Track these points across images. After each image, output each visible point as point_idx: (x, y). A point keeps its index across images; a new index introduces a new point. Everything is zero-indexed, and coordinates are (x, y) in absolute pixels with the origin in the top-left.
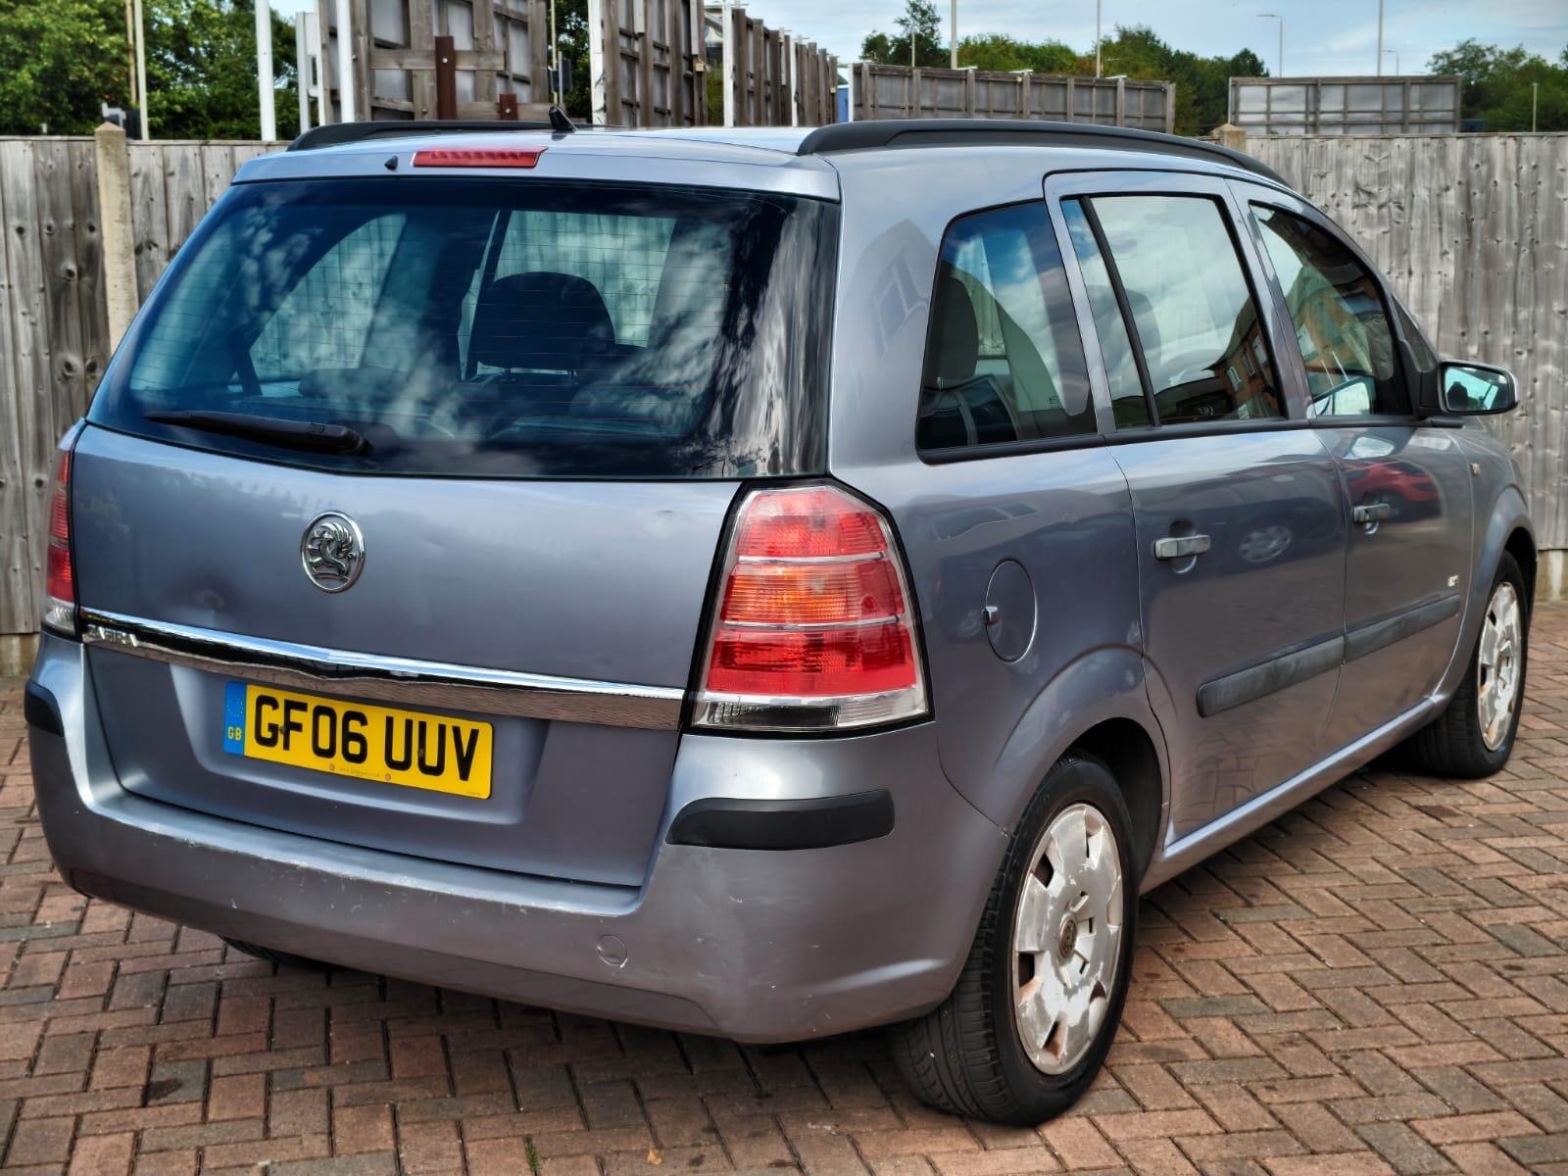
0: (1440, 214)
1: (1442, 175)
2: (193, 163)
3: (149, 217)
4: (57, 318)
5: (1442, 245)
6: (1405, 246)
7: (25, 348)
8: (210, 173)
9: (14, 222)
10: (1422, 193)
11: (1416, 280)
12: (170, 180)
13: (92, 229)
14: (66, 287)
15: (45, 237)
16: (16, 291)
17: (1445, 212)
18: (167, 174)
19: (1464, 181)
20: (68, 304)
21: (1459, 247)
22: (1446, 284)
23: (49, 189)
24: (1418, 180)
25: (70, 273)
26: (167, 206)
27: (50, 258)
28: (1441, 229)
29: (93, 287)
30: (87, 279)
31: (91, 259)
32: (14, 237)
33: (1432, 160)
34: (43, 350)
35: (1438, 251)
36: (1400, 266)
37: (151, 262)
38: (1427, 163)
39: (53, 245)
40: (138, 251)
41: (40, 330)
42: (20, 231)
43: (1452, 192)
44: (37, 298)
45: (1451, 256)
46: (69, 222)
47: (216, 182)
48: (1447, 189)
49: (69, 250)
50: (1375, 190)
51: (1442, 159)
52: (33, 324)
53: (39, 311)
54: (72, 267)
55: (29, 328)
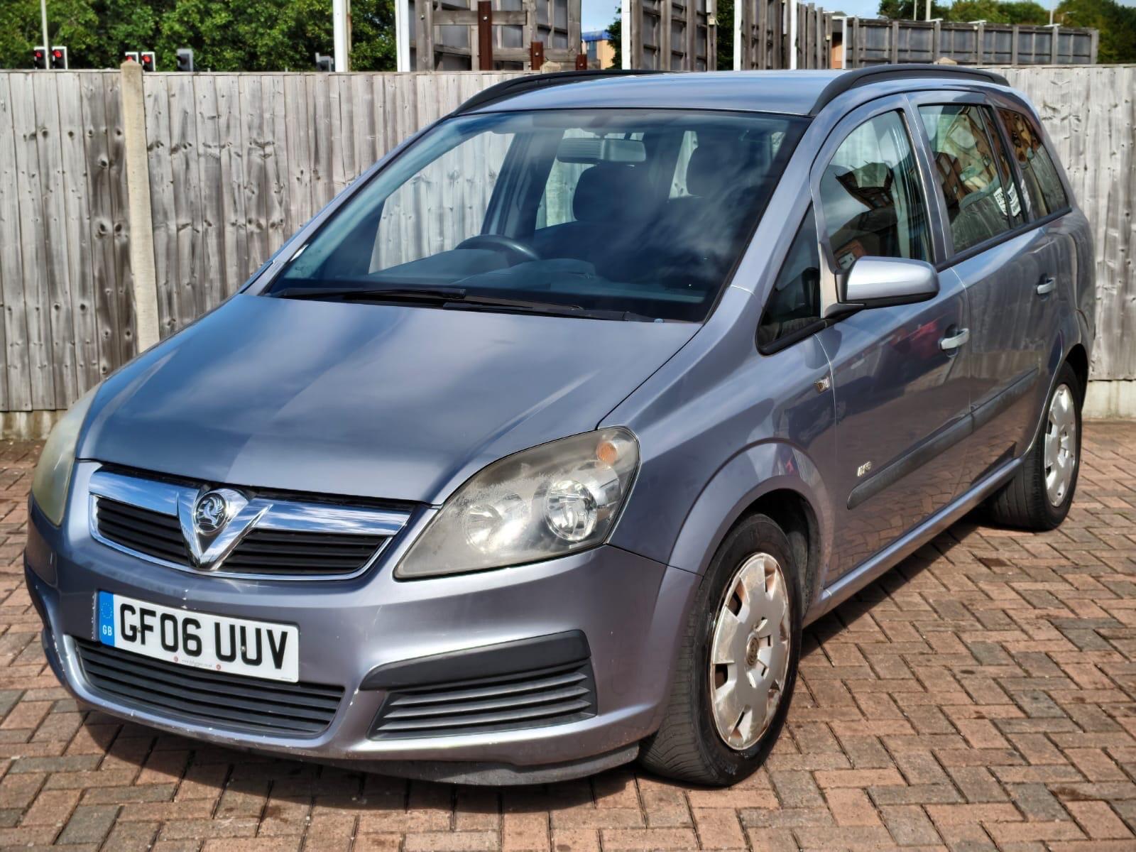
0: (1110, 125)
1: (1112, 96)
2: (188, 88)
3: (158, 125)
4: (95, 194)
5: (1111, 148)
6: (1081, 148)
7: (74, 215)
8: (199, 95)
9: (67, 129)
10: (1095, 108)
11: (1090, 173)
12: (172, 99)
13: (119, 133)
14: (101, 172)
15: (88, 139)
16: (68, 175)
17: (1114, 122)
18: (171, 96)
19: (1129, 100)
20: (102, 184)
21: (1125, 149)
22: (1114, 177)
23: (91, 106)
24: (1093, 98)
25: (104, 163)
26: (170, 117)
27: (91, 154)
28: (1110, 136)
29: (119, 172)
30: (115, 167)
31: (118, 153)
32: (66, 138)
33: (1104, 85)
34: (86, 216)
35: (1108, 152)
36: (1077, 163)
37: (158, 156)
38: (1100, 86)
39: (93, 143)
40: (149, 149)
41: (84, 202)
42: (71, 134)
43: (1119, 108)
44: (82, 180)
45: (1118, 156)
46: (103, 128)
47: (204, 100)
48: (1116, 106)
49: (103, 148)
50: (1058, 106)
51: (1112, 83)
52: (79, 198)
53: (83, 189)
54: (106, 159)
55: (77, 201)
